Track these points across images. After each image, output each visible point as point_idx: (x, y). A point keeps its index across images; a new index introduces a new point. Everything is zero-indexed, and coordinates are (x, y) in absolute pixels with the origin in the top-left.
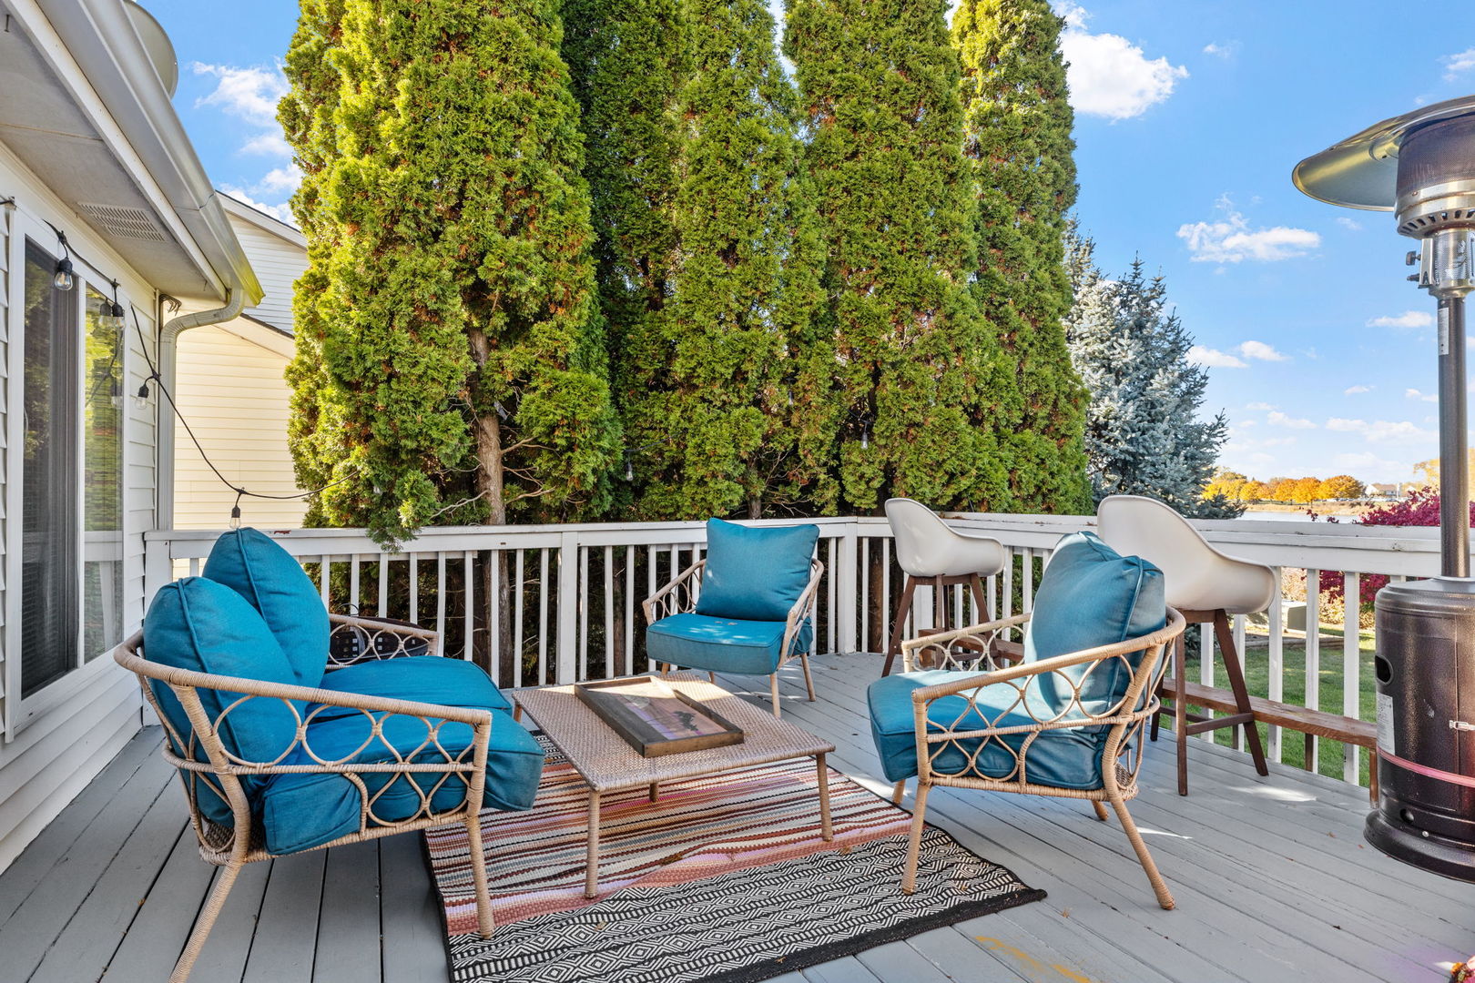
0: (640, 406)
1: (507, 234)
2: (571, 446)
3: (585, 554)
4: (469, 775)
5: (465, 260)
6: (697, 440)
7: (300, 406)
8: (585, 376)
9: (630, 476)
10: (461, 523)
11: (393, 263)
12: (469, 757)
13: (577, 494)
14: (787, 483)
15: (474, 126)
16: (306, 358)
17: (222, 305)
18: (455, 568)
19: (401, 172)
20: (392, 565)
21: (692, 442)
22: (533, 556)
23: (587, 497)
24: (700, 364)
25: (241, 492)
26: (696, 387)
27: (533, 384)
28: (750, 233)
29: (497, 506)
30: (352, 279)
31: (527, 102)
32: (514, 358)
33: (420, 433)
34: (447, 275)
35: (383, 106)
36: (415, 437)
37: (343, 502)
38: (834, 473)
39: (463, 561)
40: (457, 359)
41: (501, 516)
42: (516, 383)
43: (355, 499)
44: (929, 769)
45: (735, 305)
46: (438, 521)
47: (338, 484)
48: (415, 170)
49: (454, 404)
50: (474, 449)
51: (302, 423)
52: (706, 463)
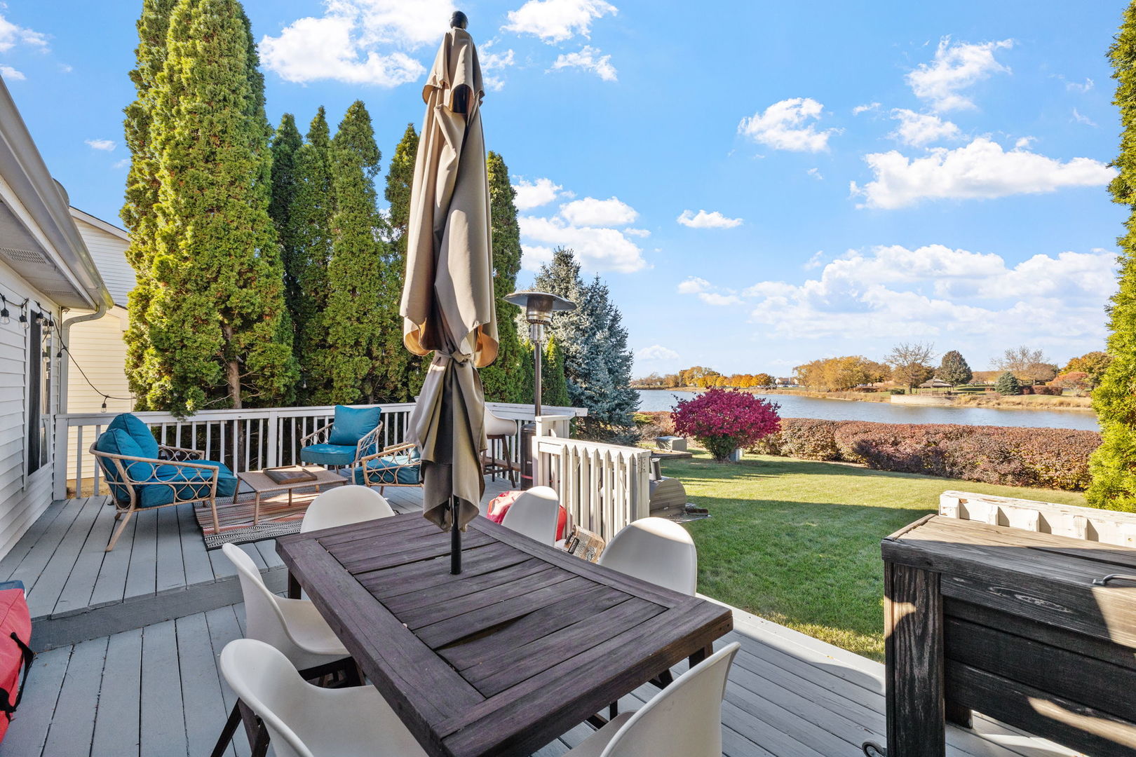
0: (312, 355)
1: (241, 287)
2: (273, 375)
3: (281, 422)
4: (211, 485)
5: (220, 298)
6: (338, 370)
7: (133, 354)
8: (280, 346)
9: (305, 386)
10: (219, 408)
11: (184, 300)
12: (211, 480)
13: (278, 395)
14: (385, 389)
15: (225, 246)
16: (135, 330)
17: (94, 312)
18: (216, 428)
19: (189, 264)
20: (183, 427)
21: (335, 372)
22: (255, 423)
23: (283, 396)
24: (339, 338)
25: (107, 397)
26: (338, 348)
27: (254, 349)
28: (362, 284)
29: (237, 400)
30: (164, 305)
31: (250, 235)
32: (245, 338)
33: (197, 371)
34: (211, 305)
35: (180, 232)
36: (194, 373)
37: (158, 400)
38: (405, 384)
39: (219, 425)
40: (216, 340)
41: (240, 405)
42: (245, 348)
43: (164, 398)
44: (368, 480)
45: (355, 314)
46: (207, 408)
47: (155, 392)
48: (196, 263)
49: (214, 358)
50: (225, 376)
51: (133, 362)
52: (342, 381)
